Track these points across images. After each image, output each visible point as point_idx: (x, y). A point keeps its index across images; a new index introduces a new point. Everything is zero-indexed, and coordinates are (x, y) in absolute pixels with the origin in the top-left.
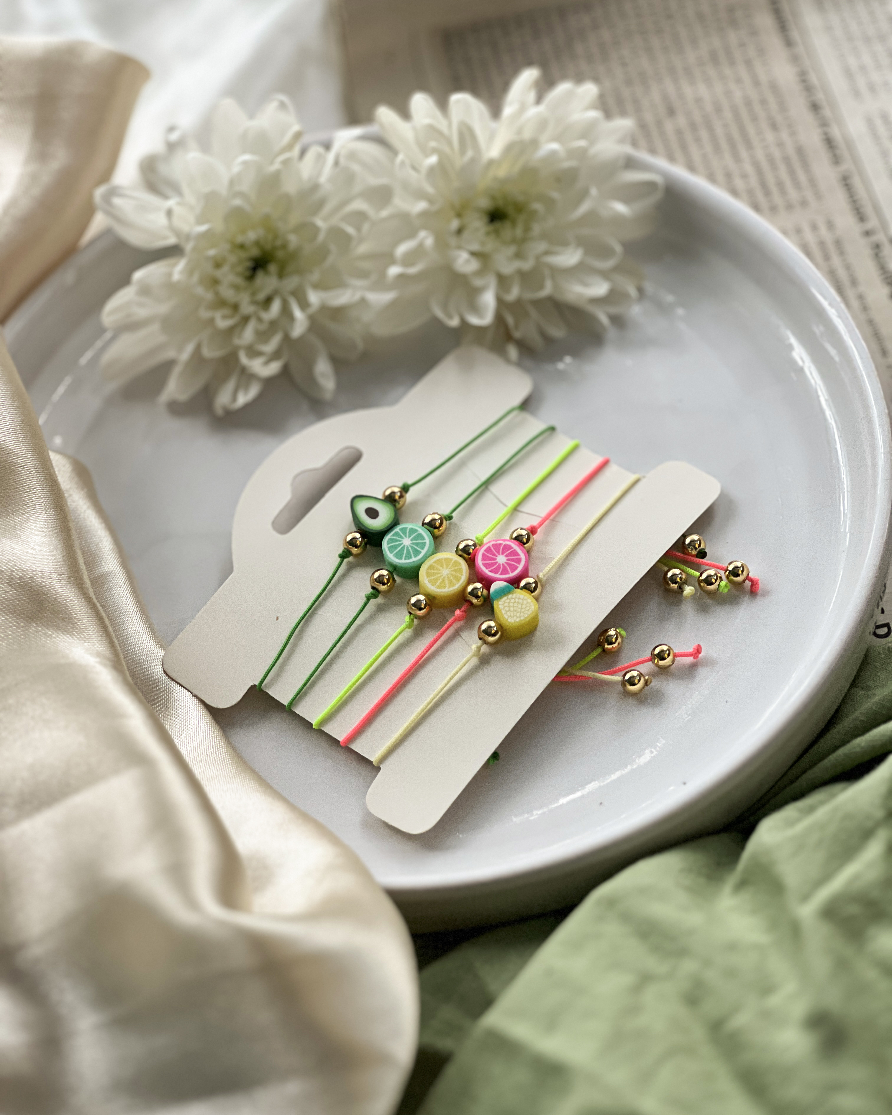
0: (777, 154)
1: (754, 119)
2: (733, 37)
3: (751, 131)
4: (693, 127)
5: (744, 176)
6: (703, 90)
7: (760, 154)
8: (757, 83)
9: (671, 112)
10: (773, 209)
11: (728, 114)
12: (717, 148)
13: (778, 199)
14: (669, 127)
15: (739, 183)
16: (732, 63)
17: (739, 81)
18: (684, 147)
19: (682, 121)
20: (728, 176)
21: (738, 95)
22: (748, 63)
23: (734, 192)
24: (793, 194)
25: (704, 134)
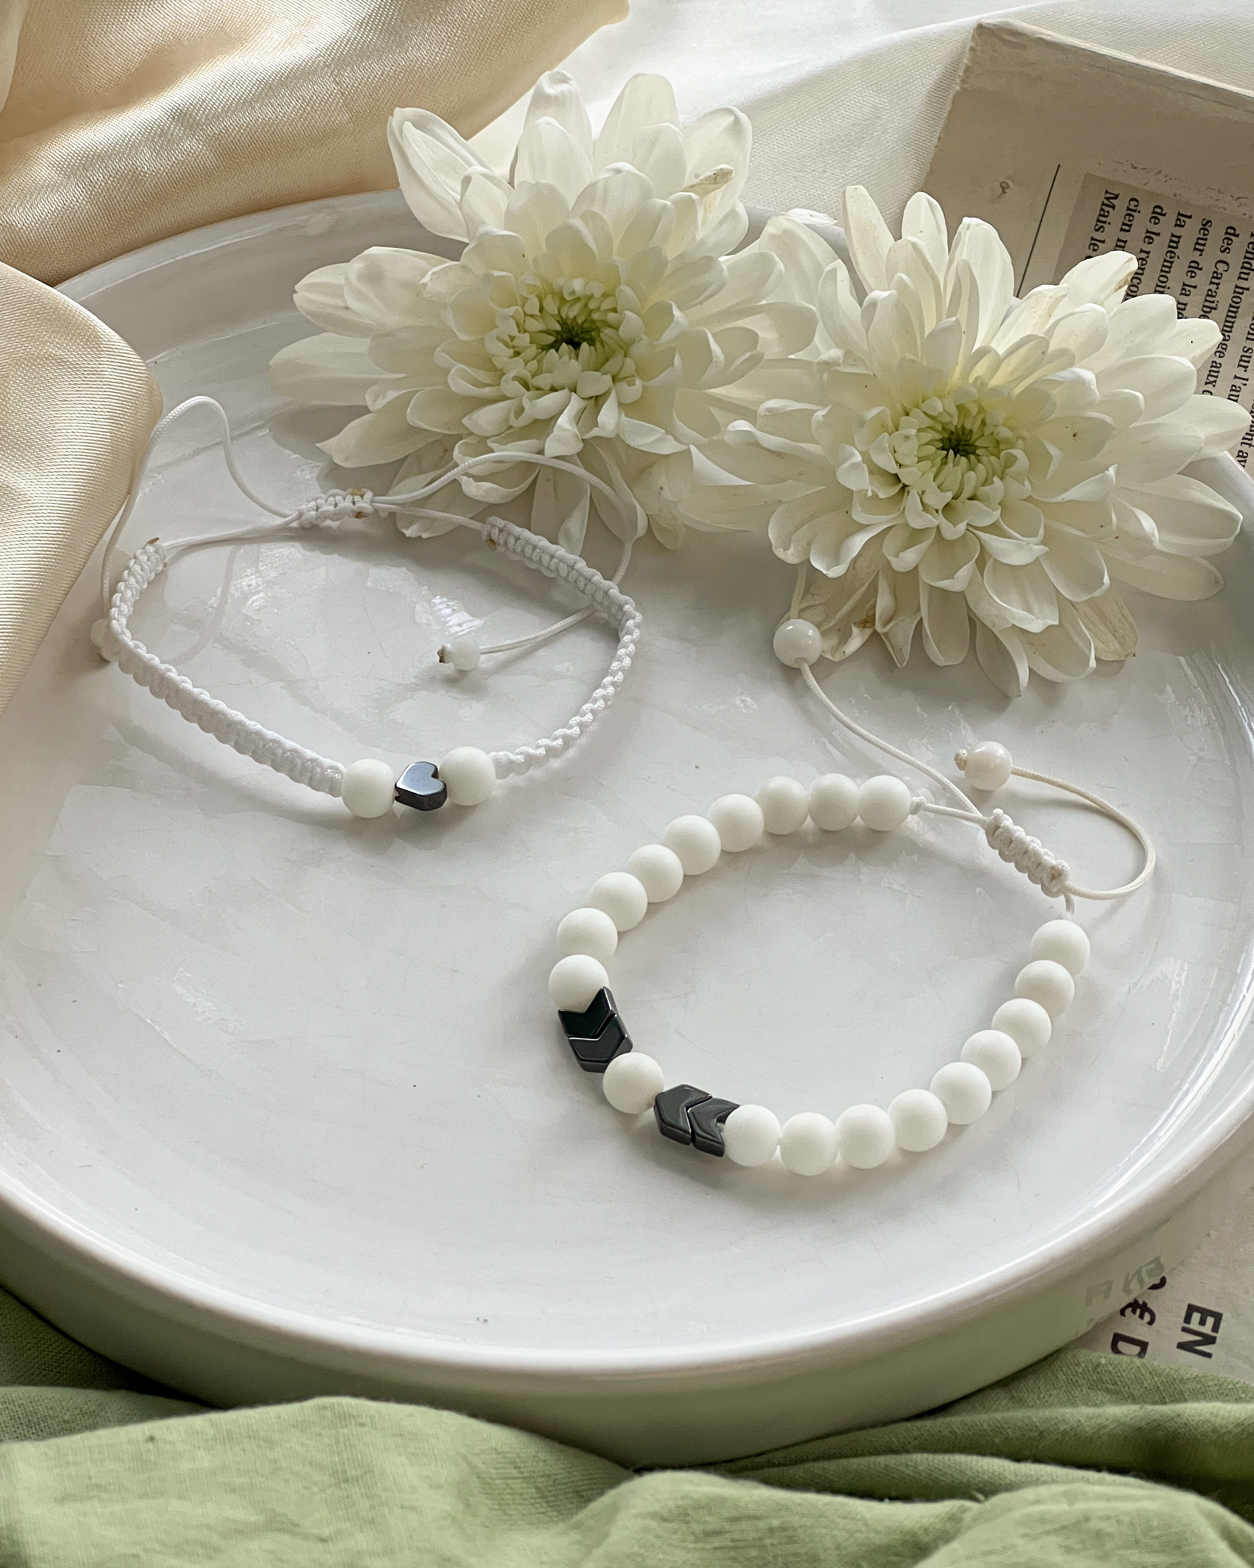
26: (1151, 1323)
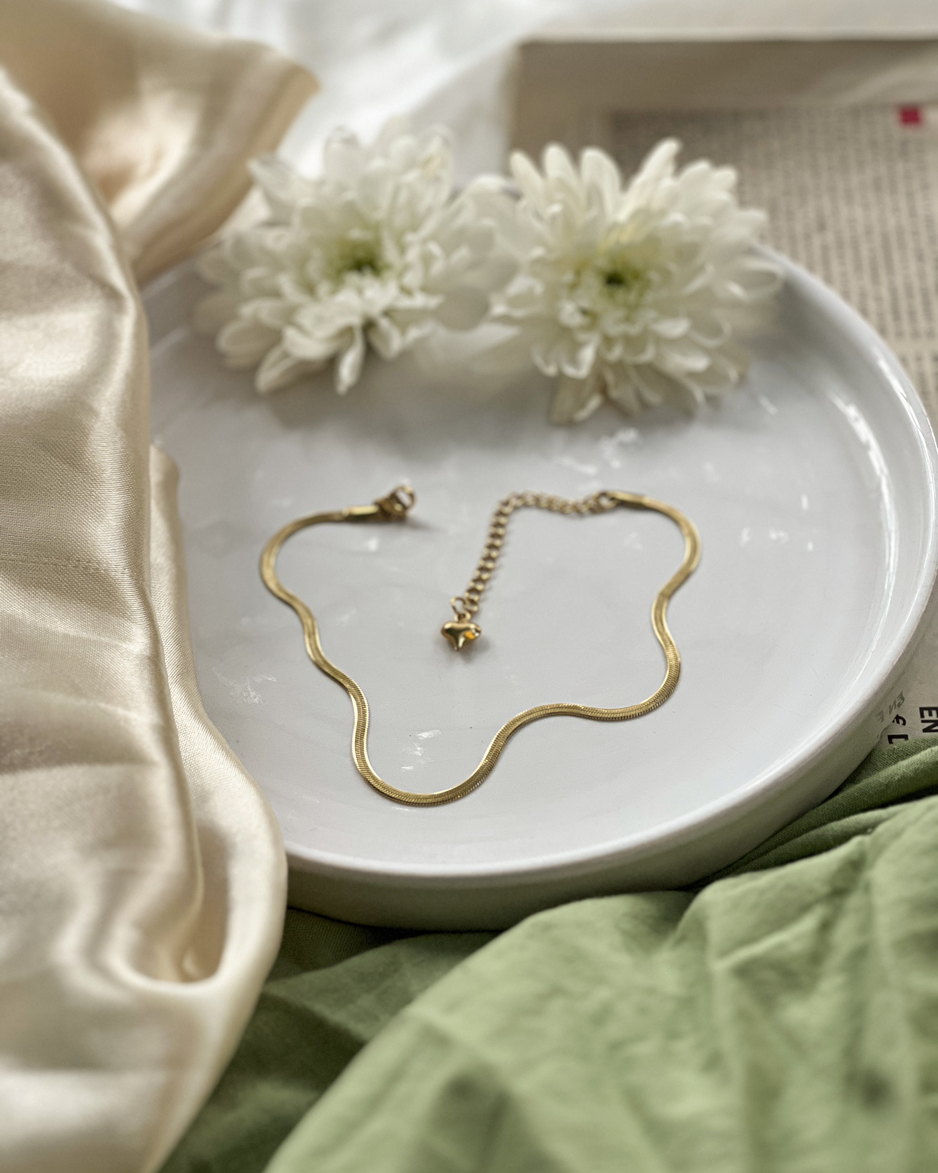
0: (916, 284)
1: (902, 246)
2: (900, 168)
3: (896, 256)
4: (840, 244)
5: (878, 299)
6: (859, 213)
7: (899, 281)
8: (913, 213)
9: (822, 227)
10: (899, 334)
11: (877, 238)
12: (858, 267)
13: (906, 326)
14: (817, 241)
15: (872, 305)
16: (893, 190)
17: (896, 210)
18: (826, 262)
19: (830, 237)
20: (863, 296)
21: (892, 222)
22: (910, 196)
23: (864, 312)
24: (922, 324)
25: (849, 253)
26: (904, 724)
